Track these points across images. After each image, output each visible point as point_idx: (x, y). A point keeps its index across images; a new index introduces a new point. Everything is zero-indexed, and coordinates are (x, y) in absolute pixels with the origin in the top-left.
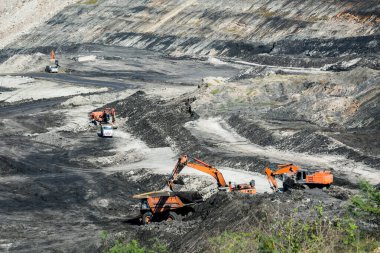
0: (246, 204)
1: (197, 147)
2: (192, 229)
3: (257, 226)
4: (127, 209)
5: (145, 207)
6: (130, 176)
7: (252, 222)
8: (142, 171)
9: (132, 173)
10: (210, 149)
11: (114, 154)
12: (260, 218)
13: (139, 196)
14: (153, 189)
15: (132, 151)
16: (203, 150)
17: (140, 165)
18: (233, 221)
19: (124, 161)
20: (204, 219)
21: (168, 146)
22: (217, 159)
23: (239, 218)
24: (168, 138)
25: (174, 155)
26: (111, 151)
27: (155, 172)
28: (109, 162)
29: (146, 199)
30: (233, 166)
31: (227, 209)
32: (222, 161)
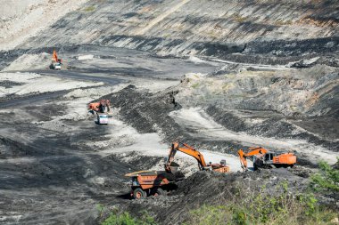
0: (221, 182)
1: (180, 133)
2: (176, 203)
3: (231, 199)
4: (120, 186)
5: (135, 184)
6: (123, 157)
7: (227, 197)
8: (132, 153)
9: (124, 155)
10: (191, 134)
11: (109, 139)
12: (234, 193)
13: (130, 175)
14: (142, 169)
15: (124, 136)
16: (185, 135)
17: (131, 149)
18: (210, 196)
19: (117, 144)
20: (186, 194)
21: (155, 132)
22: (197, 143)
23: (216, 193)
24: (155, 125)
25: (160, 140)
26: (106, 136)
27: (144, 155)
28: (105, 145)
29: (136, 177)
30: (211, 149)
31: (205, 185)
32: (202, 145)
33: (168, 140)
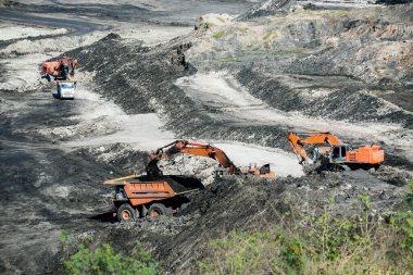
0: (261, 193)
1: (194, 113)
2: (188, 227)
4: (96, 201)
5: (120, 197)
6: (100, 153)
7: (271, 218)
8: (116, 147)
9: (102, 149)
10: (212, 116)
11: (76, 123)
12: (282, 212)
13: (112, 182)
14: (132, 172)
15: (102, 118)
16: (202, 117)
17: (114, 139)
18: (243, 216)
19: (91, 132)
20: (203, 213)
21: (153, 111)
22: (221, 129)
23: (252, 212)
24: (153, 101)
25: (162, 125)
26: (72, 118)
27: (135, 149)
28: (69, 134)
29: (122, 186)
30: (244, 140)
31: (236, 199)
32: (229, 132)
33: (174, 125)
